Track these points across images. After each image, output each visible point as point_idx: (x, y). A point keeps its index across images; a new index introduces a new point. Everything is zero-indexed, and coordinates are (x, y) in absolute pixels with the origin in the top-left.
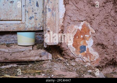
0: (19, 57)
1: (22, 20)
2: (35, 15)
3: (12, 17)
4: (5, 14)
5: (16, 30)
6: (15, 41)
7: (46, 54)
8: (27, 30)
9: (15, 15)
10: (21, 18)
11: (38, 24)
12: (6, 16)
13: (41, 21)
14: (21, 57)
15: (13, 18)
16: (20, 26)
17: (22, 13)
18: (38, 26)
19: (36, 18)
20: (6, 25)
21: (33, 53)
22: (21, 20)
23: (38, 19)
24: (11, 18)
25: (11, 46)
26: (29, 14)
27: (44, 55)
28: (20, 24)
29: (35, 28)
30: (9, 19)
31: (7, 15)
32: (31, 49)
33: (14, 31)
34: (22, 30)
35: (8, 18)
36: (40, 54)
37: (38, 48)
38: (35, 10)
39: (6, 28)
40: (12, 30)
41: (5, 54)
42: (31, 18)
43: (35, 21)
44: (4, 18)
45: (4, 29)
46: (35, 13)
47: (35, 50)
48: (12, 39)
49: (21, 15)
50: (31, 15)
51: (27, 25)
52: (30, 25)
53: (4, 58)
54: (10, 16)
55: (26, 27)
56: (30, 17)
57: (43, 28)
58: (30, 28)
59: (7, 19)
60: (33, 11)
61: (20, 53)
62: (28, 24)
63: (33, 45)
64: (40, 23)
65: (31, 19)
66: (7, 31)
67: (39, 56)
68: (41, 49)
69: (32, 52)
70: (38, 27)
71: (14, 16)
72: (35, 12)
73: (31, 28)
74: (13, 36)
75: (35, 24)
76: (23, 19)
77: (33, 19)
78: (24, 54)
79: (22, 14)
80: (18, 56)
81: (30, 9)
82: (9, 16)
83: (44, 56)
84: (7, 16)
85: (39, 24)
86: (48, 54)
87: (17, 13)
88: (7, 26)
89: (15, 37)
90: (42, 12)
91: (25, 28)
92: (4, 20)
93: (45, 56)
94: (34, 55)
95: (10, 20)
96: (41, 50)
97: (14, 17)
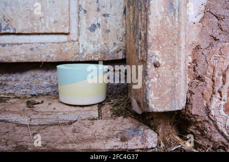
0: (60, 140)
1: (71, 32)
2: (104, 18)
3: (44, 25)
4: (27, 17)
5: (54, 58)
6: (52, 87)
7: (140, 133)
8: (83, 58)
9: (52, 20)
10: (68, 28)
11: (111, 44)
12: (29, 23)
13: (120, 36)
14: (65, 143)
15: (47, 27)
16: (64, 48)
17: (69, 14)
18: (113, 49)
19: (108, 26)
20: (29, 46)
21: (100, 130)
22: (67, 32)
23: (112, 31)
24: (44, 28)
25: (38, 103)
26: (87, 18)
27: (133, 136)
28: (64, 42)
29: (103, 53)
30: (38, 30)
31: (33, 19)
32: (96, 114)
33: (50, 60)
34: (69, 60)
35: (35, 28)
36: (122, 132)
37: (117, 114)
38: (104, 7)
39: (30, 53)
40: (44, 59)
41: (20, 130)
42: (93, 28)
43: (103, 36)
44: (24, 28)
45: (23, 56)
46: (104, 15)
47: (107, 118)
49: (67, 21)
50: (93, 21)
51: (82, 45)
52: (91, 46)
53: (15, 146)
54: (40, 24)
55: (81, 52)
56: (90, 26)
57: (125, 54)
58: (91, 53)
59: (33, 32)
60: (98, 10)
61: (64, 128)
62: (85, 44)
64: (118, 42)
65: (94, 30)
66: (32, 61)
67: (119, 139)
68: (125, 117)
69: (99, 124)
70: (112, 51)
71: (50, 22)
72: (103, 11)
73: (95, 54)
75: (103, 43)
76: (74, 31)
77: (99, 31)
78: (74, 131)
79: (71, 16)
80: (57, 137)
81: (90, 3)
82: (38, 23)
83: (135, 138)
84: (32, 23)
85: (115, 44)
86: (146, 131)
87: (59, 16)
88: (32, 49)
90: (122, 11)
91: (78, 53)
92: (25, 32)
93: (137, 139)
94: (105, 134)
95: (39, 34)
96: (126, 120)
97: (50, 26)
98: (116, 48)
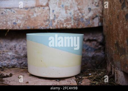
5: (21, 25)
8: (54, 26)
11: (85, 10)
16: (33, 14)
18: (87, 15)
25: (7, 76)
28: (34, 8)
29: (77, 19)
33: (17, 28)
34: (39, 28)
40: (10, 26)
48: (10, 54)
51: (53, 11)
52: (63, 12)
55: (51, 18)
57: (101, 21)
58: (63, 20)
62: (57, 9)
63: (76, 76)
64: (93, 7)
70: (86, 17)
73: (67, 20)
74: (13, 44)
75: (76, 9)
85: (90, 10)
89: (18, 47)
91: (48, 20)
98: (91, 14)
